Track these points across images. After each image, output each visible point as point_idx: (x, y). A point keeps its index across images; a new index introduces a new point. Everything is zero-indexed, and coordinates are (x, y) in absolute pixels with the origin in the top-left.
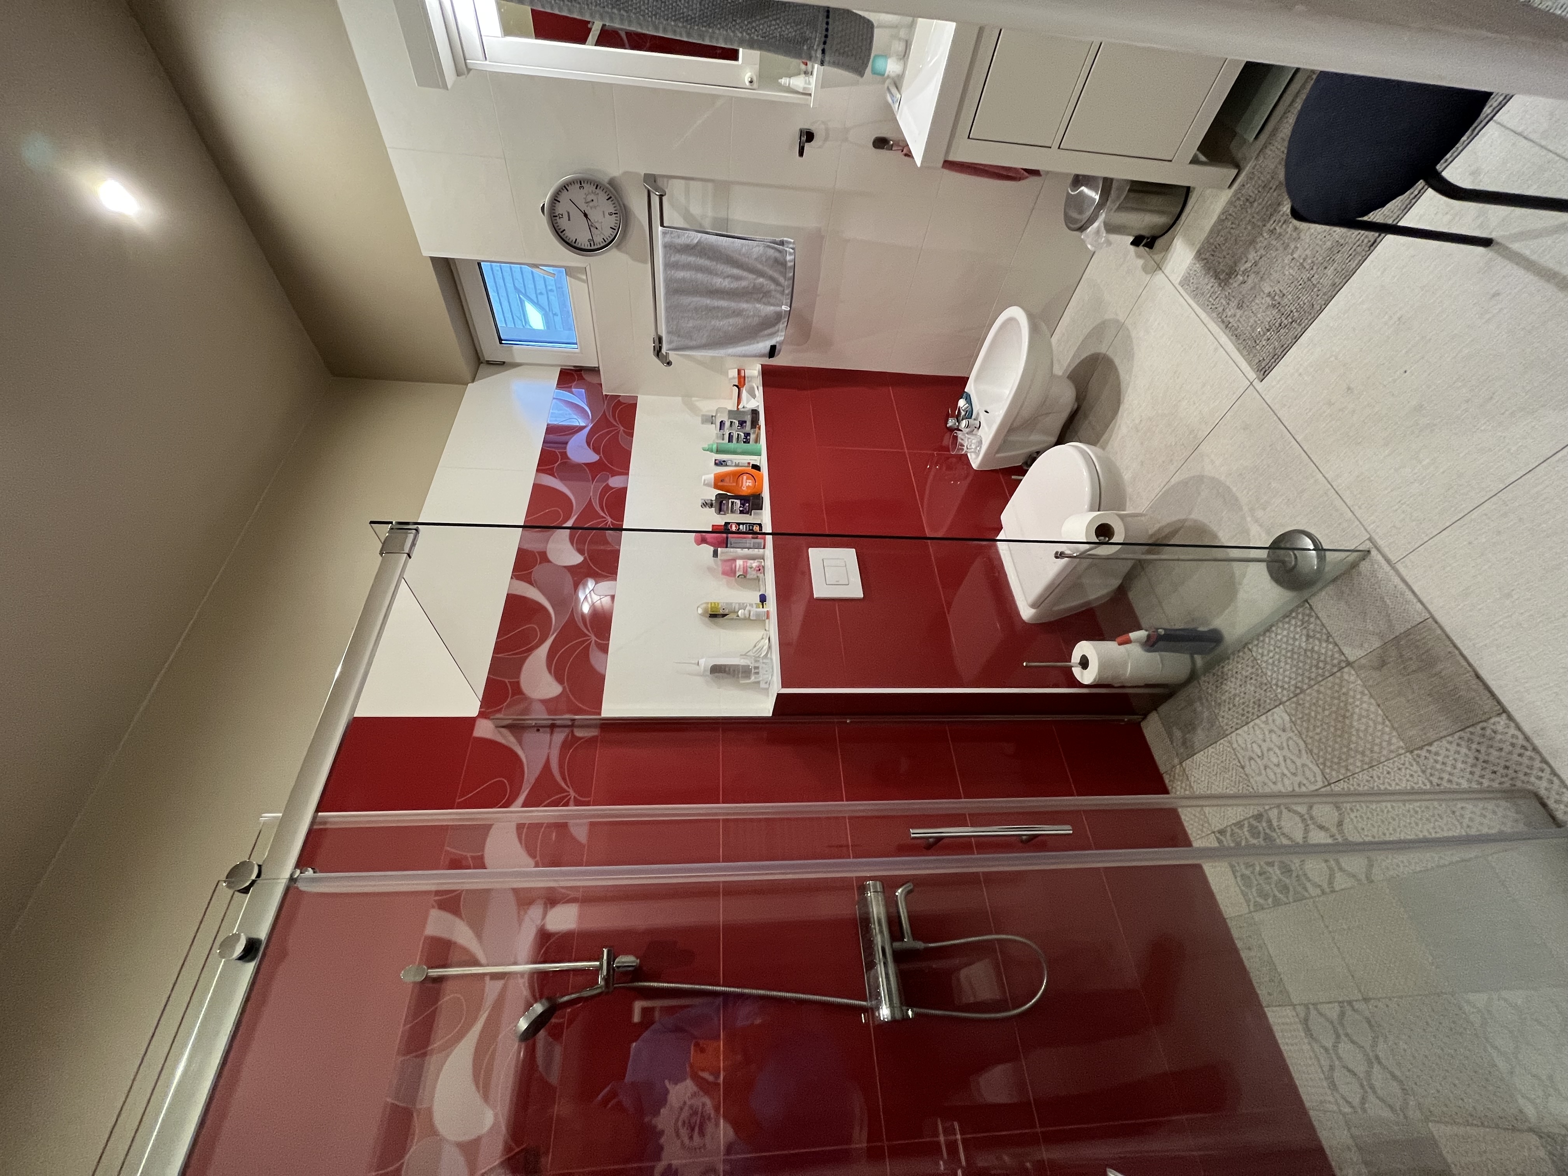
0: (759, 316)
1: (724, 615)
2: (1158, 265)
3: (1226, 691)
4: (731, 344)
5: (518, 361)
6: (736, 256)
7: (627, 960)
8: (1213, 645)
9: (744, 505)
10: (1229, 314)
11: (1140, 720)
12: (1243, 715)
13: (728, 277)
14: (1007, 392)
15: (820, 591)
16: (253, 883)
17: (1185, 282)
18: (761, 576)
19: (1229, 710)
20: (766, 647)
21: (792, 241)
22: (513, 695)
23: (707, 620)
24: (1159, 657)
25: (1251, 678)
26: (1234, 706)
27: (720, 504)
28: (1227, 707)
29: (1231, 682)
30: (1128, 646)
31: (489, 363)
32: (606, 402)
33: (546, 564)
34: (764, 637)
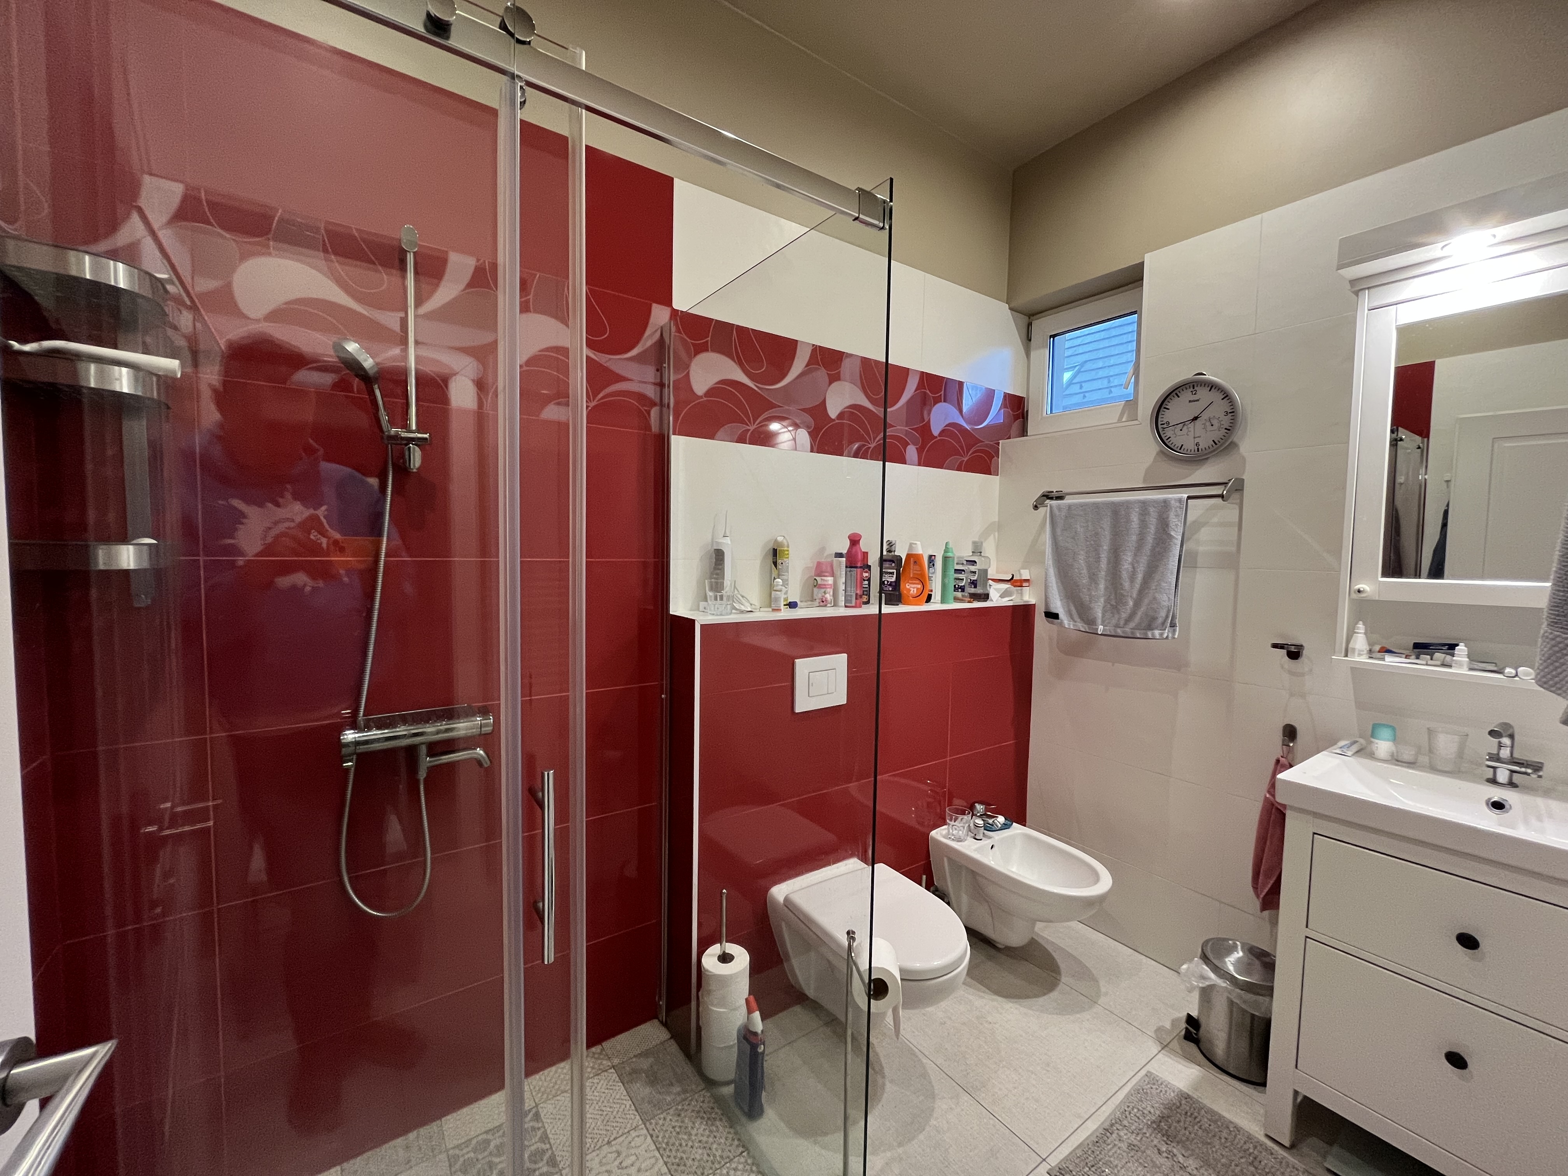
0: (1090, 601)
1: (775, 564)
2: (1166, 1046)
3: (694, 1123)
4: (1059, 572)
5: (1033, 354)
6: (1157, 577)
7: (416, 458)
8: (746, 1109)
9: (890, 585)
10: (1122, 1133)
11: (661, 1019)
12: (667, 1144)
13: (1134, 568)
14: (1014, 870)
15: (803, 666)
16: (512, 35)
17: (1152, 1079)
18: (816, 603)
19: (673, 1127)
20: (743, 608)
21: (1176, 637)
22: (694, 345)
23: (771, 546)
24: (732, 1043)
25: (708, 1155)
26: (678, 1133)
27: (889, 560)
28: (676, 1124)
29: (704, 1130)
30: (744, 1009)
31: (1030, 325)
32: (991, 443)
33: (827, 379)
34: (753, 606)
